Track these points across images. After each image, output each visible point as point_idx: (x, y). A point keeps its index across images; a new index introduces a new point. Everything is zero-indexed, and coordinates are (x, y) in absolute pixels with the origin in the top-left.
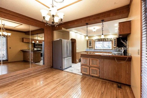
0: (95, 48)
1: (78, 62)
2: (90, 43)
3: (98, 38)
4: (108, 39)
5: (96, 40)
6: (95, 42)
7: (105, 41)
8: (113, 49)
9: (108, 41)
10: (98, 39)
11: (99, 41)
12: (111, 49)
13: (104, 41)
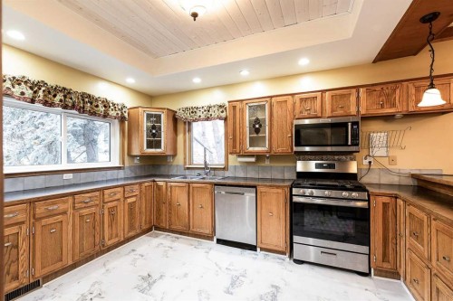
8: (127, 164)
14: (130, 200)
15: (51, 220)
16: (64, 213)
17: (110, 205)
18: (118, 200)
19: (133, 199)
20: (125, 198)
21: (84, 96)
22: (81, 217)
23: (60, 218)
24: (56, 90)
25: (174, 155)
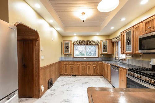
0: (75, 56)
1: (45, 91)
2: (67, 47)
3: (79, 40)
4: (93, 42)
5: (77, 42)
6: (74, 45)
7: (90, 45)
8: (99, 57)
9: (93, 45)
10: (79, 42)
11: (81, 44)
12: (97, 56)
13: (88, 45)
14: (94, 66)
15: (77, 65)
16: (79, 65)
17: (88, 65)
18: (90, 65)
19: (95, 66)
20: (93, 65)
21: (87, 41)
22: (82, 66)
23: (78, 65)
24: (82, 41)
25: (113, 54)
